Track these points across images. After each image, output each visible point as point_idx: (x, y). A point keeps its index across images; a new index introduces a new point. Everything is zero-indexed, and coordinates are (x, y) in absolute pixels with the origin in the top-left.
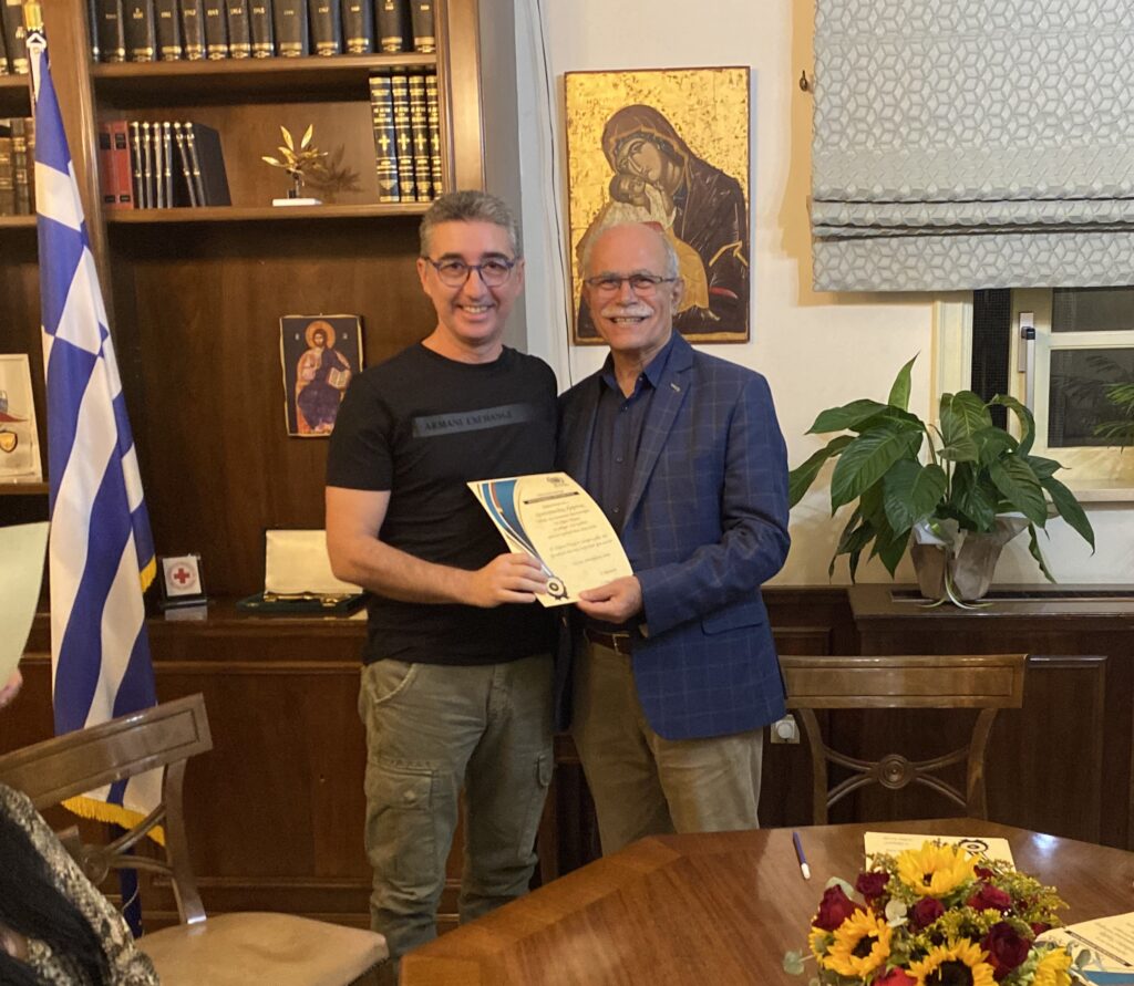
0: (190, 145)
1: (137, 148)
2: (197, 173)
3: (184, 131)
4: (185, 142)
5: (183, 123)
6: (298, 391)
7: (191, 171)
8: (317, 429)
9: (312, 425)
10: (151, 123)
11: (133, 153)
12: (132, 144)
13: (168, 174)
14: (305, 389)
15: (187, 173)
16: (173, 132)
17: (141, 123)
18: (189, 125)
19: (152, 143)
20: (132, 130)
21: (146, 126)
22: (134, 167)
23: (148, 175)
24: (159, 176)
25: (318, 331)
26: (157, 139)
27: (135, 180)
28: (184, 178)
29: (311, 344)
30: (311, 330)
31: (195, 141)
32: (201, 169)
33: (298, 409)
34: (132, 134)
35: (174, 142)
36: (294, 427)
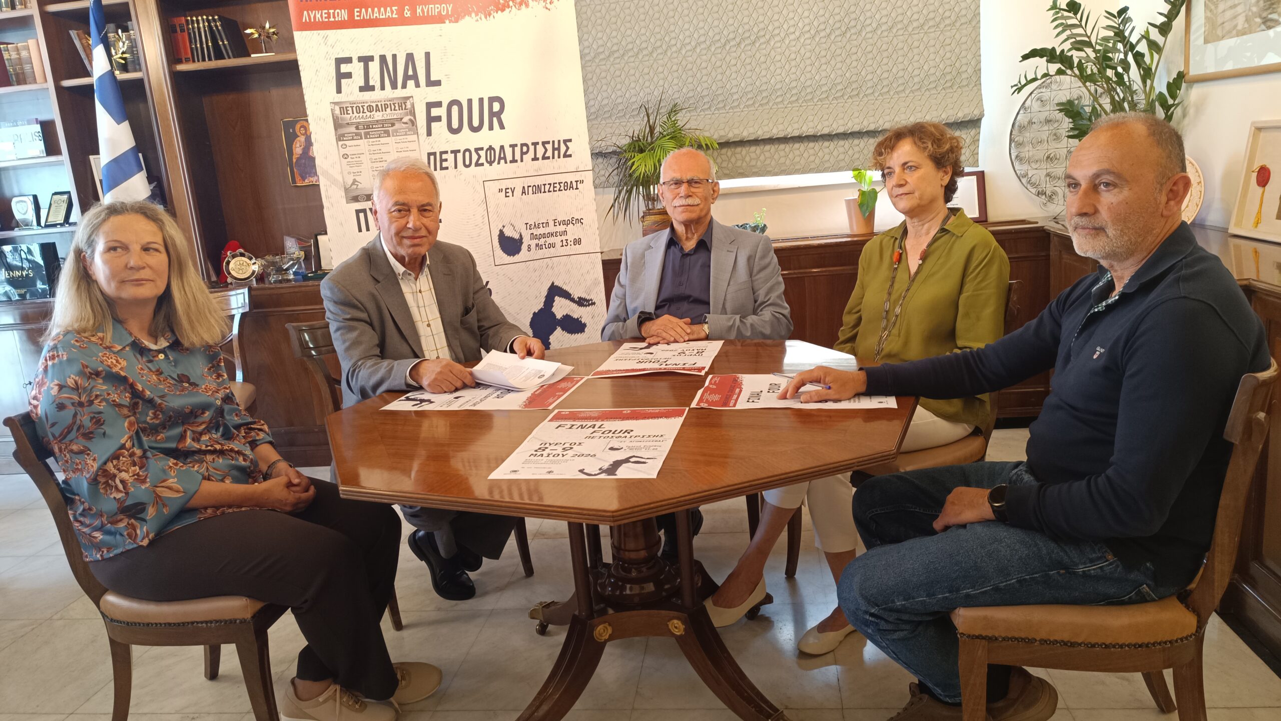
0: (220, 28)
1: (191, 31)
2: (226, 42)
3: (214, 20)
4: (216, 26)
5: (213, 17)
6: (294, 160)
7: (223, 42)
8: (306, 181)
9: (303, 179)
10: (197, 17)
11: (189, 34)
12: (188, 29)
13: (210, 44)
14: (298, 159)
15: (221, 43)
16: (208, 21)
17: (191, 17)
18: (216, 17)
19: (199, 28)
20: (187, 21)
21: (194, 19)
22: (190, 42)
23: (198, 45)
24: (205, 46)
25: (302, 127)
26: (201, 25)
27: (192, 49)
28: (219, 45)
29: (298, 134)
30: (298, 126)
31: (221, 25)
32: (228, 40)
33: (295, 170)
34: (188, 25)
35: (210, 27)
36: (294, 181)
